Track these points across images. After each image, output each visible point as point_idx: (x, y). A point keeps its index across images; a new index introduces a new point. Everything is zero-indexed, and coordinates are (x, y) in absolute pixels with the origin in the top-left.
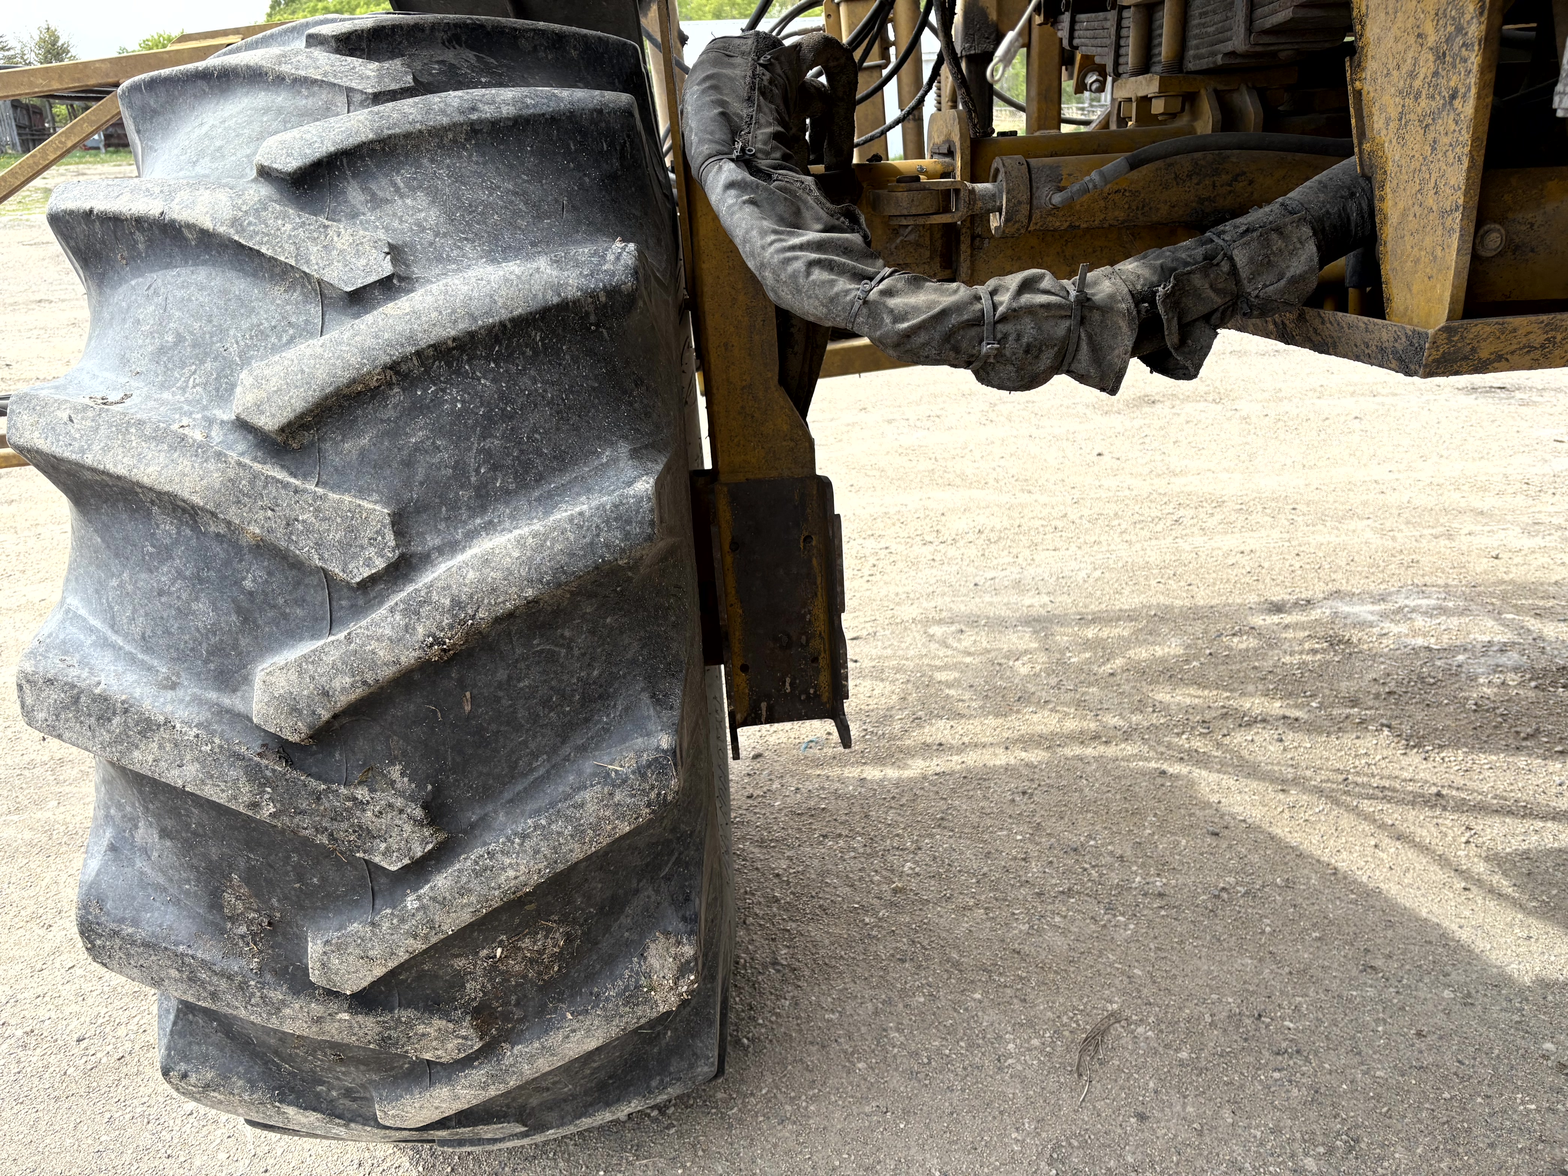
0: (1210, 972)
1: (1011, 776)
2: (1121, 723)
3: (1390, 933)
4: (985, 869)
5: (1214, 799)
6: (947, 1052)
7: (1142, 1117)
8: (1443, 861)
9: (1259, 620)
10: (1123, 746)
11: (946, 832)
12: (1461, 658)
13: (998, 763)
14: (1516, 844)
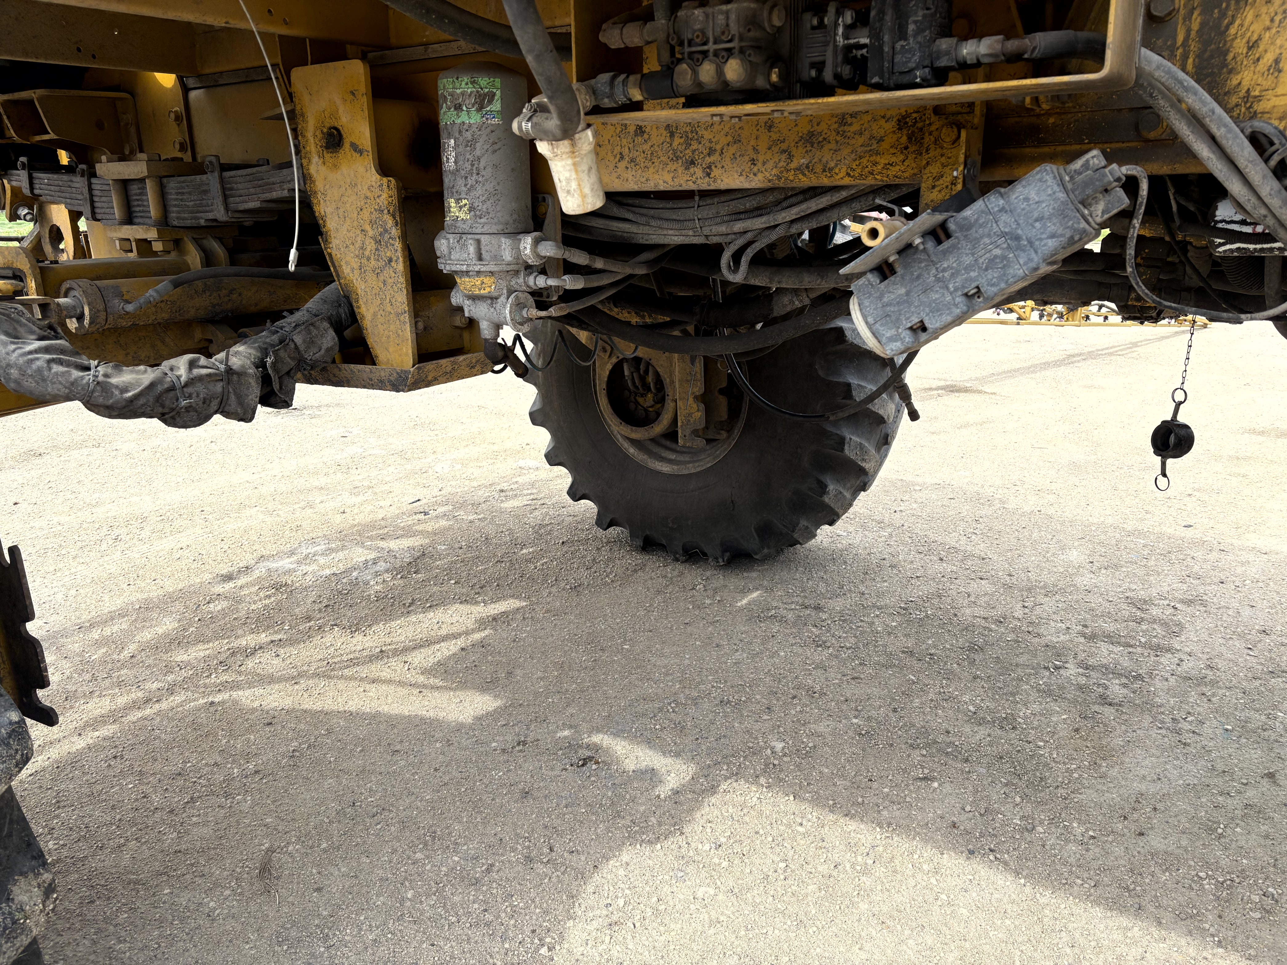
0: (312, 798)
1: (96, 751)
2: (161, 685)
3: (396, 731)
4: (118, 817)
5: (256, 704)
6: (169, 932)
7: (319, 890)
8: (401, 684)
9: (219, 589)
10: (172, 698)
11: (67, 809)
12: (355, 574)
13: (79, 747)
14: (432, 660)
